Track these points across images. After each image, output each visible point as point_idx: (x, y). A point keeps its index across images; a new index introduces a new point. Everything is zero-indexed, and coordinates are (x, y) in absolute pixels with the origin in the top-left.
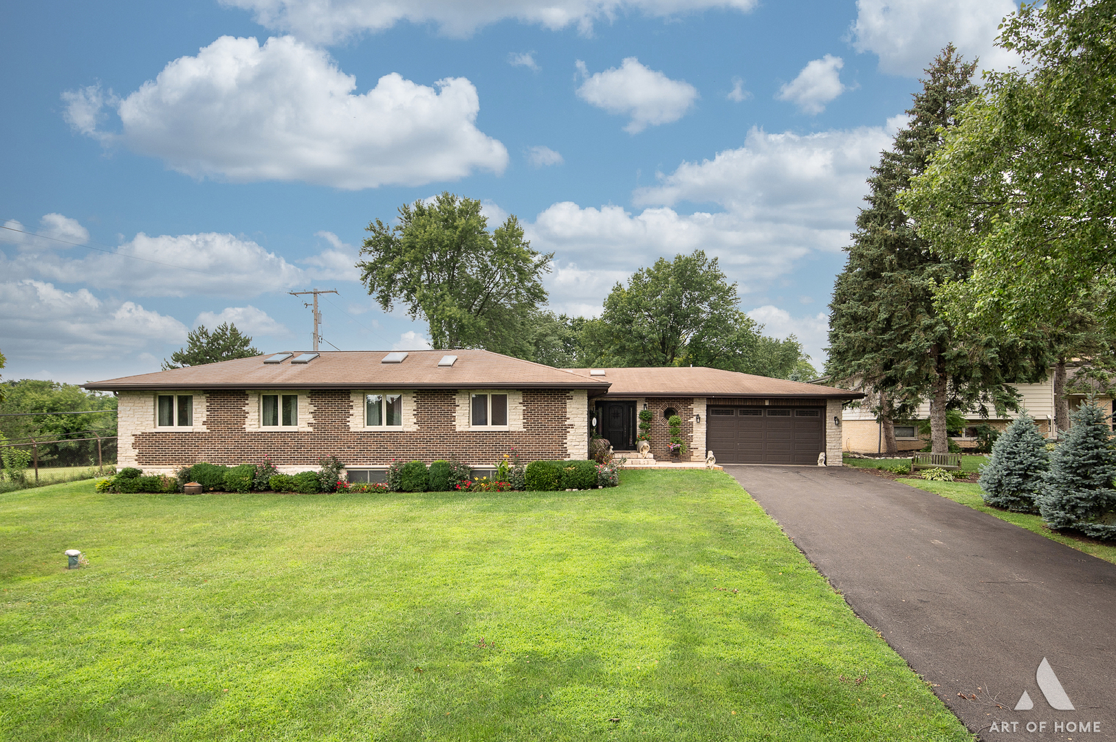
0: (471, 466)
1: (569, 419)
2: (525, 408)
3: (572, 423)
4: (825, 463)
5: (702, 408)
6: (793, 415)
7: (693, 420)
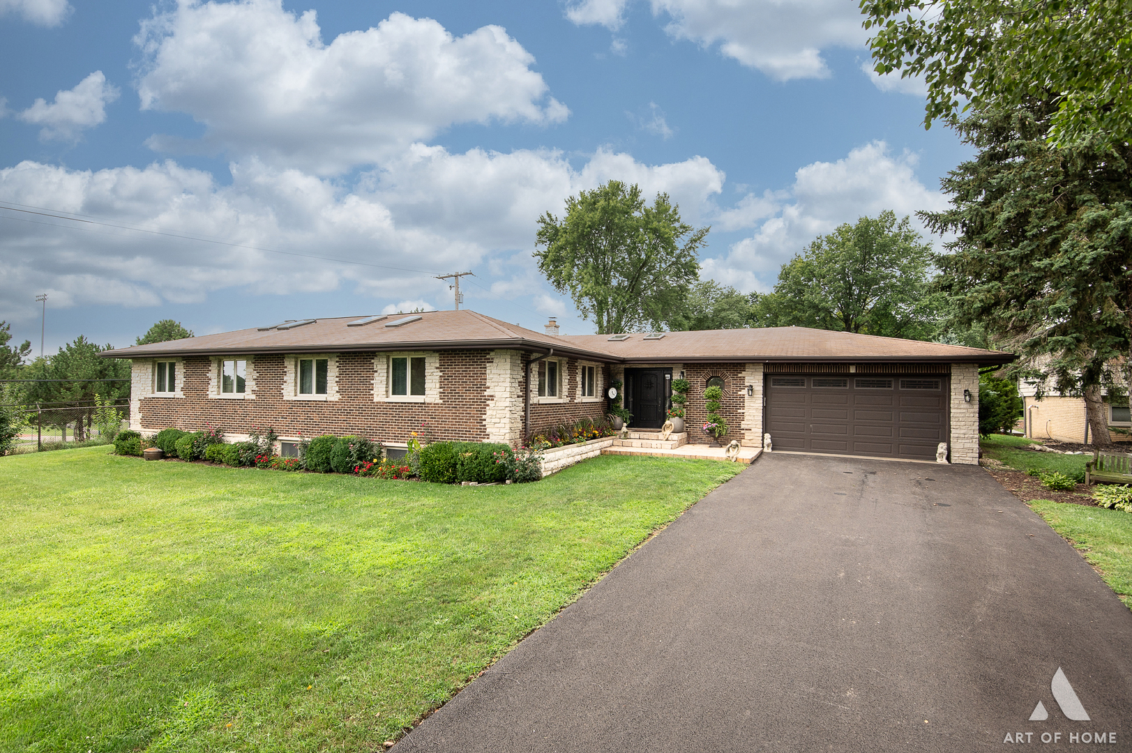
0: (387, 444)
1: (489, 388)
2: (441, 374)
3: (491, 394)
4: (948, 458)
5: (757, 377)
6: (896, 387)
7: (744, 392)
